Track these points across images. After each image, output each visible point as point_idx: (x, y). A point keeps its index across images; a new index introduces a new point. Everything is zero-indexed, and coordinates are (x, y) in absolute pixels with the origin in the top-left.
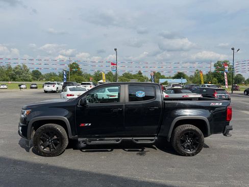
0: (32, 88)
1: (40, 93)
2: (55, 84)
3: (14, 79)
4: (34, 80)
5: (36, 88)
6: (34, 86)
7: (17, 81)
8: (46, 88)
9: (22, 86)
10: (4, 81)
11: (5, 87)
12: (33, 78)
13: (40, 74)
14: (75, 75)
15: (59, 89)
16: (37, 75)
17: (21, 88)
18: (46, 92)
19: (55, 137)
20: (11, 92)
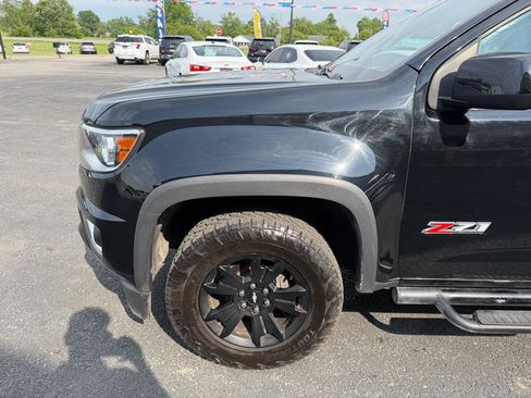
0: (83, 53)
1: (108, 65)
2: (140, 40)
3: (41, 32)
4: (86, 35)
5: (95, 53)
6: (88, 48)
7: (49, 36)
8: (121, 51)
9: (61, 49)
10: (19, 35)
11: (23, 49)
12: (83, 31)
13: (98, 20)
14: (178, 22)
15: (151, 56)
16: (90, 22)
17: (59, 53)
18: (121, 62)
19: (281, 283)
20: (38, 60)
